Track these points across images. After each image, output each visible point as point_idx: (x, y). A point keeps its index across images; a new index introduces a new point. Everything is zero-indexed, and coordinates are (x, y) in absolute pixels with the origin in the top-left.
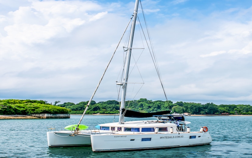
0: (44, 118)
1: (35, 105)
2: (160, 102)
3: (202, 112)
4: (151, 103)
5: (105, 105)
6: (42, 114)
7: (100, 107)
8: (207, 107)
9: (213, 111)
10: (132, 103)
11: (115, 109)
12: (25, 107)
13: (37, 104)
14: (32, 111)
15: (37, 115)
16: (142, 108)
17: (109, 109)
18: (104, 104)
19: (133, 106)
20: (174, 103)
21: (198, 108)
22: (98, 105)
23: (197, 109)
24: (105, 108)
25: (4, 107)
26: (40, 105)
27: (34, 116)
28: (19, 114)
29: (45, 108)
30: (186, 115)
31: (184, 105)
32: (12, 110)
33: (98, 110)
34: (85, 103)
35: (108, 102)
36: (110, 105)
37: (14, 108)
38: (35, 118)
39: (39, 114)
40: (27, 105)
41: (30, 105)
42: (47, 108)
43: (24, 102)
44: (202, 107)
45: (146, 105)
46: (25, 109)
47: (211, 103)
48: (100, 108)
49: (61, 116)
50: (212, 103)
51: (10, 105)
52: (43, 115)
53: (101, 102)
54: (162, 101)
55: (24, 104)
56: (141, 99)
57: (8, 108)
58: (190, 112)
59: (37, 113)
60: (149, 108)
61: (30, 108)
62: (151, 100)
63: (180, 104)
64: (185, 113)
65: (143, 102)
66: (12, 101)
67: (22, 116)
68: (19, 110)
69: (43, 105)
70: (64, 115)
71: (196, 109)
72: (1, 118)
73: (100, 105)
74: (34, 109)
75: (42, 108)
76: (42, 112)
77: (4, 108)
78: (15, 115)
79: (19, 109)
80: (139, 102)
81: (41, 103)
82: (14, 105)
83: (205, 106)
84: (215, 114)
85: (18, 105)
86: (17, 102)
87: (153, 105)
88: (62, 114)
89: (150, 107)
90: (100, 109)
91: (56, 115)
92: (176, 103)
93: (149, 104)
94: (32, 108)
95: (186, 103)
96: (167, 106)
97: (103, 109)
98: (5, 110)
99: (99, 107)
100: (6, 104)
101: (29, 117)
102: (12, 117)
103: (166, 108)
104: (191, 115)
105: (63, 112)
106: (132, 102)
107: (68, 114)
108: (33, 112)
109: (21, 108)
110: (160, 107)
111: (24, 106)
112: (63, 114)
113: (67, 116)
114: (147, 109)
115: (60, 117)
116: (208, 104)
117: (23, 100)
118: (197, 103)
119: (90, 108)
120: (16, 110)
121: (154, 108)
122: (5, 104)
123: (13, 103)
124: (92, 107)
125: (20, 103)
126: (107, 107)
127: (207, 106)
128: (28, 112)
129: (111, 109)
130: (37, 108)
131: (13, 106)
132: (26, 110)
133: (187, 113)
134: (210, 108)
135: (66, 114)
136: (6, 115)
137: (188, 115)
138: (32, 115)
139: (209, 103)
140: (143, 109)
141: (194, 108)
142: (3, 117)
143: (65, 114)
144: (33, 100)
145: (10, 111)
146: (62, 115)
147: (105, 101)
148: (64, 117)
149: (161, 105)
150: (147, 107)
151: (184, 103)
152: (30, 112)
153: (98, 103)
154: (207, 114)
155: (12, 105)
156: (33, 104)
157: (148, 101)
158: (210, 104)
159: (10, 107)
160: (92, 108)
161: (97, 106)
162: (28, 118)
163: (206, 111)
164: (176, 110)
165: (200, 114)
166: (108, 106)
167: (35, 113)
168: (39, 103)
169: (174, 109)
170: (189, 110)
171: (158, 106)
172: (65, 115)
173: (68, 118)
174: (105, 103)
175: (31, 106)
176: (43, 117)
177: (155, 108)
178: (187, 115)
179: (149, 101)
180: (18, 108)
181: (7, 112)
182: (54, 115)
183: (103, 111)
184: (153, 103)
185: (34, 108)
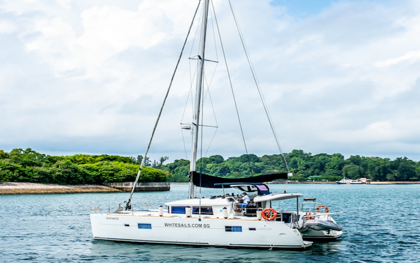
0: (128, 190)
1: (115, 164)
2: (323, 157)
3: (389, 176)
4: (309, 159)
5: (237, 164)
6: (126, 183)
7: (230, 168)
8: (397, 167)
9: (407, 174)
10: (279, 160)
11: (254, 171)
12: (100, 170)
13: (117, 162)
14: (110, 177)
15: (118, 184)
16: (295, 169)
17: (245, 171)
18: (236, 161)
19: (281, 166)
20: (345, 158)
21: (382, 168)
22: (226, 163)
23: (382, 171)
24: (238, 171)
25: (66, 170)
26: (122, 166)
27: (114, 187)
28: (90, 183)
29: (129, 170)
30: (363, 183)
31: (362, 163)
32: (80, 176)
33: (228, 174)
34: (207, 160)
35: (242, 157)
36: (245, 163)
37: (81, 171)
38: (116, 190)
39: (121, 183)
40: (102, 165)
41: (106, 166)
42: (132, 171)
43: (99, 159)
44: (389, 167)
45: (302, 163)
46: (99, 174)
47: (403, 158)
48: (230, 170)
49: (155, 186)
50: (405, 158)
51: (76, 165)
52: (127, 185)
53: (231, 158)
54: (328, 154)
55: (97, 164)
56: (294, 151)
57: (72, 171)
58: (369, 175)
59: (117, 181)
60: (306, 169)
61: (106, 170)
62: (310, 154)
63: (356, 160)
64: (361, 179)
65: (297, 157)
66: (81, 159)
67: (95, 186)
68: (90, 176)
69: (127, 165)
70: (160, 185)
71: (379, 169)
72: (62, 192)
73: (229, 163)
74: (112, 172)
75: (125, 171)
76: (125, 178)
77: (66, 172)
78: (84, 184)
79: (90, 174)
80: (291, 157)
81: (125, 162)
82: (82, 165)
83: (394, 163)
84: (411, 181)
85: (89, 165)
86: (88, 159)
87: (312, 163)
88: (157, 183)
89: (307, 167)
90: (230, 172)
91: (148, 185)
92: (349, 158)
93: (307, 160)
94: (109, 171)
95: (364, 158)
96: (334, 165)
97: (234, 171)
98: (68, 175)
99: (228, 168)
100: (69, 165)
101: (105, 188)
102: (78, 190)
103: (333, 168)
104: (371, 183)
105: (158, 178)
106: (279, 157)
107: (167, 183)
108: (112, 180)
109: (93, 171)
110: (324, 168)
111: (98, 167)
112: (159, 183)
113: (165, 186)
114: (303, 171)
115: (154, 188)
116: (399, 160)
117: (98, 155)
118: (383, 158)
119: (215, 171)
120: (85, 175)
121: (315, 169)
122: (67, 163)
123: (81, 162)
124: (218, 167)
125: (92, 161)
126: (241, 168)
127: (397, 164)
128: (104, 179)
129: (247, 171)
130: (118, 171)
131: (80, 167)
132: (101, 175)
133: (365, 179)
134: (403, 167)
135: (164, 183)
136: (71, 184)
137: (367, 183)
138: (110, 185)
139: (401, 158)
140: (298, 171)
141: (377, 168)
142: (65, 189)
143: (161, 183)
144: (112, 155)
145: (76, 177)
146: (157, 185)
147: (237, 157)
148: (159, 188)
149: (325, 163)
150: (304, 168)
151: (362, 159)
152: (107, 179)
153: (228, 160)
154: (397, 179)
155: (80, 165)
156: (111, 162)
157: (305, 155)
158: (402, 161)
159: (76, 170)
160: (218, 171)
161: (225, 166)
162: (104, 190)
163: (396, 174)
164: (349, 173)
165: (386, 180)
166: (242, 165)
167: (114, 181)
168: (122, 160)
169: (346, 171)
170: (369, 172)
171: (321, 164)
172: (162, 185)
173: (167, 189)
174: (237, 159)
175: (108, 166)
176: (127, 188)
177: (317, 170)
178: (364, 181)
179: (307, 154)
180: (88, 172)
181: (72, 179)
182: (144, 183)
183: (235, 176)
184: (314, 158)
185: (112, 170)
